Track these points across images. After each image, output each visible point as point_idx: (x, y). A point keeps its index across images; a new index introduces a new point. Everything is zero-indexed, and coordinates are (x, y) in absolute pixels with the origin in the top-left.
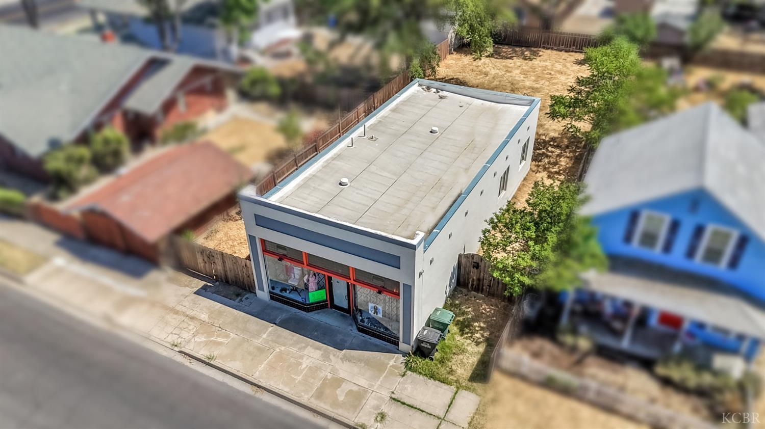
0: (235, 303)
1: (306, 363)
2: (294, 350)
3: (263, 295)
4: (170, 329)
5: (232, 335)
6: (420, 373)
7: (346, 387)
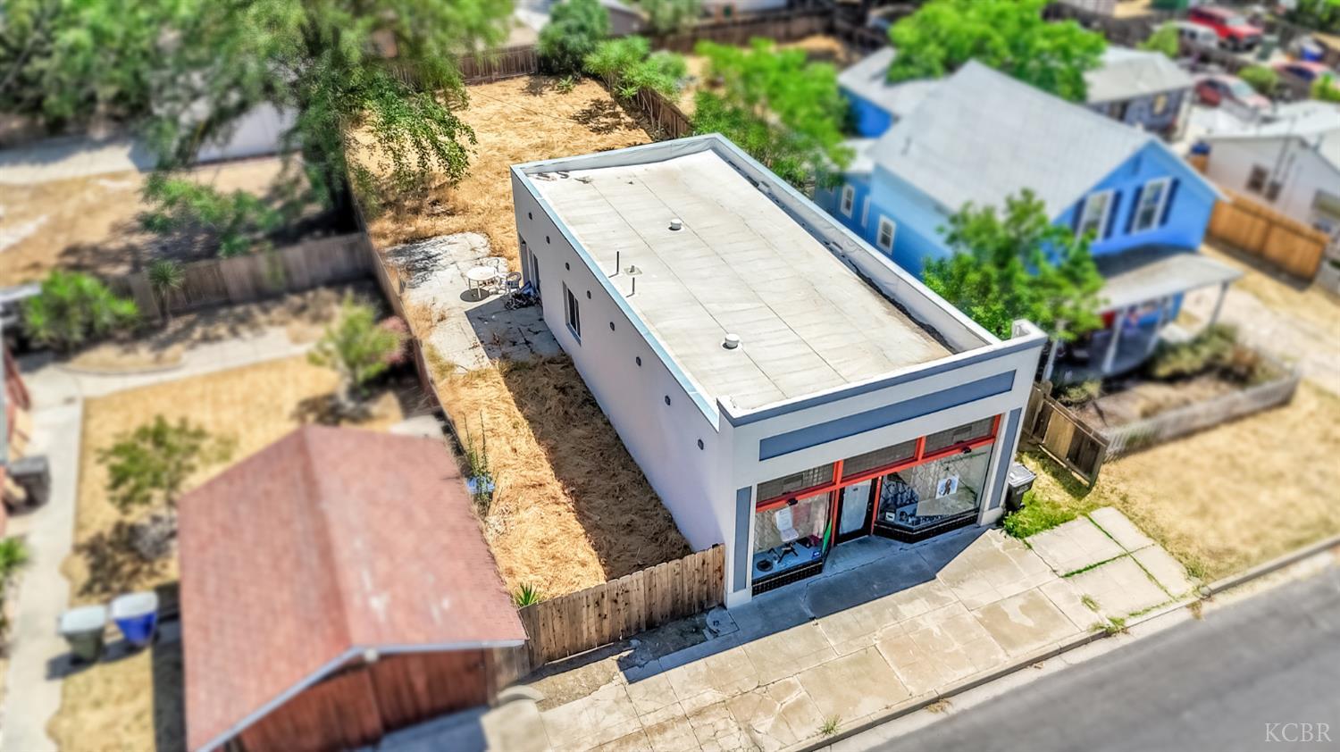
1: (931, 626)
2: (891, 625)
5: (792, 680)
6: (1039, 530)
7: (1011, 609)
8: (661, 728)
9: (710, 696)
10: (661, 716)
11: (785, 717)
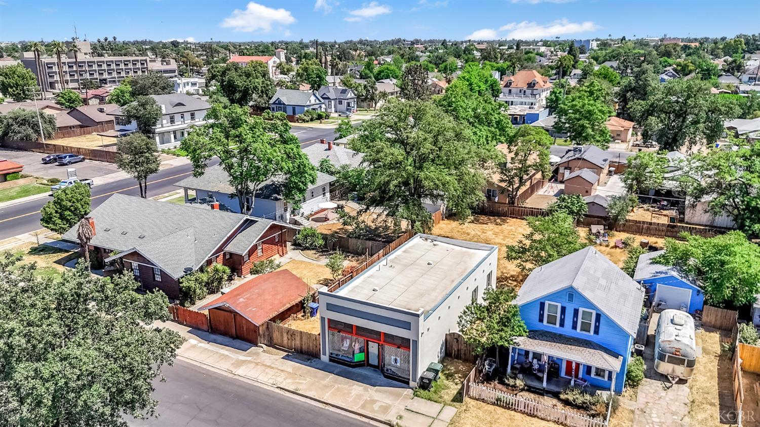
0: (308, 363)
1: (354, 393)
2: (346, 386)
3: (325, 358)
4: (270, 377)
5: (308, 379)
6: (422, 398)
7: (378, 404)
8: (273, 368)
9: (290, 370)
10: (276, 366)
11: (293, 383)
